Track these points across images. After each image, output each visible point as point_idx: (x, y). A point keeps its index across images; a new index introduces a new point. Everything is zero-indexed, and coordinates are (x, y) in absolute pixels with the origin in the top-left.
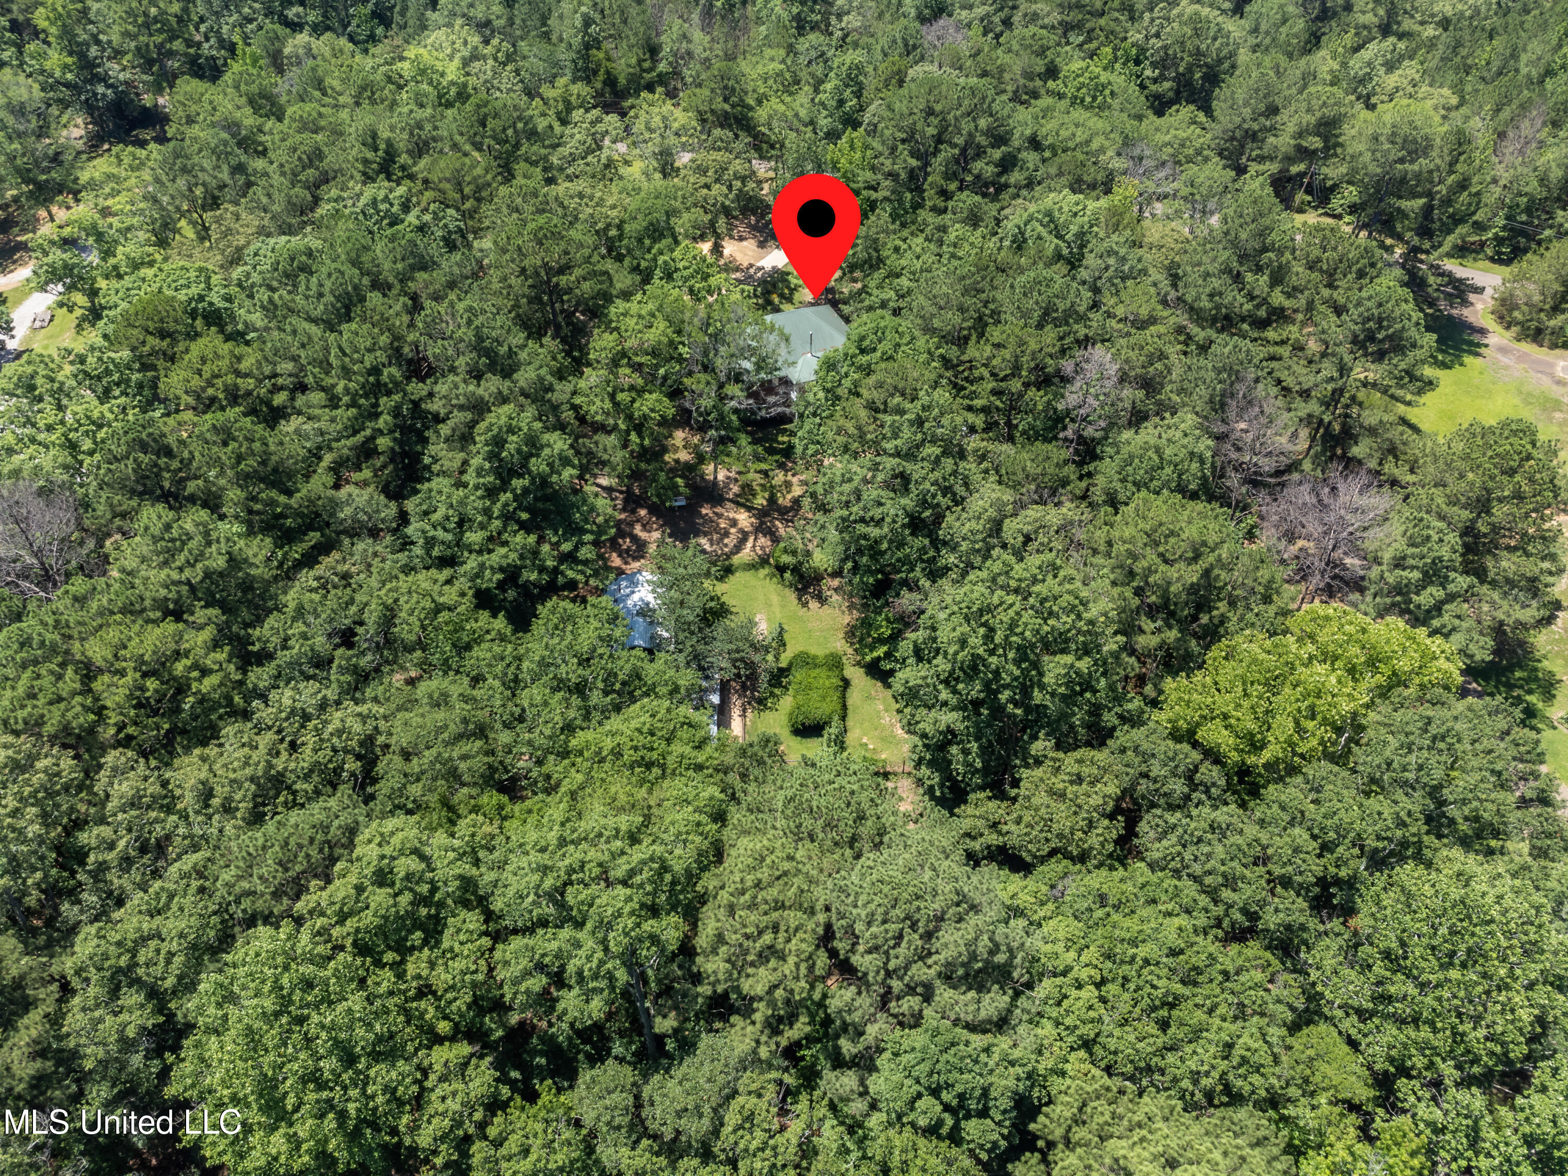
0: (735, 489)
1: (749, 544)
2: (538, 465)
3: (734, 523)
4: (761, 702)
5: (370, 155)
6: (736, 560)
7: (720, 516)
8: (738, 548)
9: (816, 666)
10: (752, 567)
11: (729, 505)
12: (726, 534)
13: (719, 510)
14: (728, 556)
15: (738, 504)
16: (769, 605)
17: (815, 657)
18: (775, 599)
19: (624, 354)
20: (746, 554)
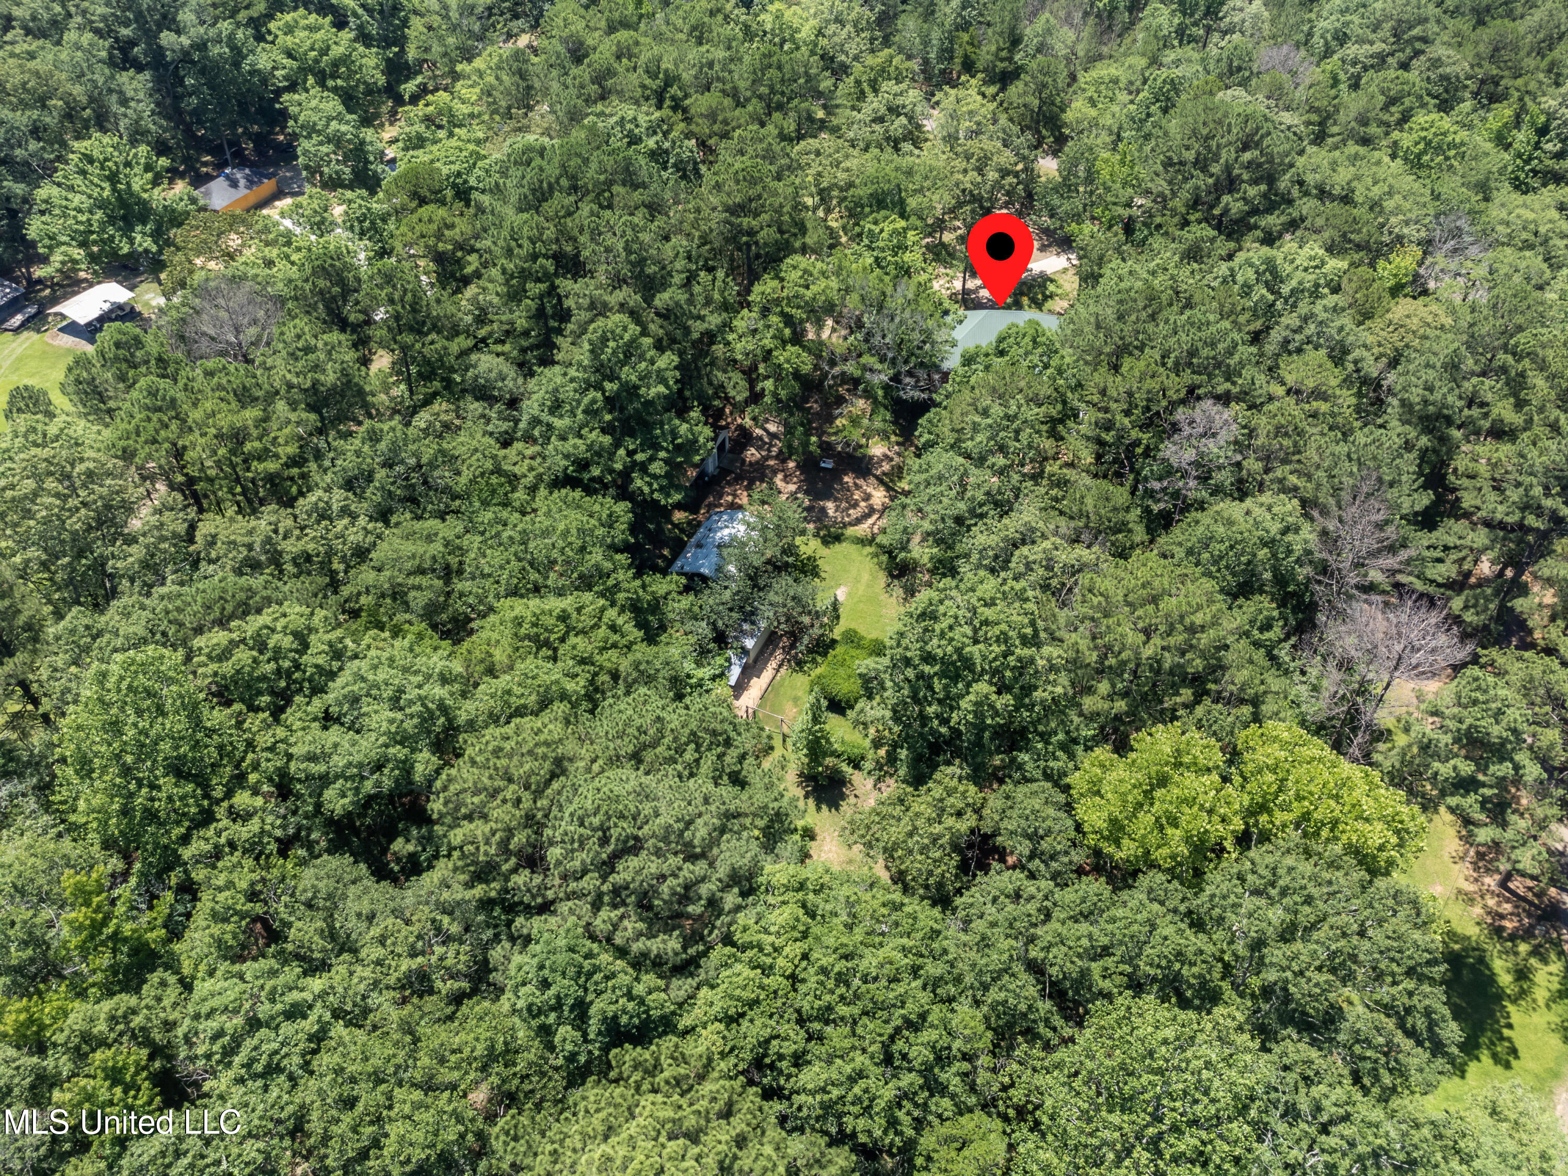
0: (886, 467)
1: (870, 521)
2: (628, 374)
3: (867, 497)
4: (800, 663)
5: (648, 82)
6: (850, 531)
7: (858, 487)
8: (858, 521)
9: (859, 647)
10: (862, 542)
11: (872, 480)
12: (855, 505)
13: (860, 482)
14: (845, 526)
15: (881, 481)
16: (857, 580)
17: (862, 638)
18: (866, 577)
19: (777, 302)
20: (862, 529)
